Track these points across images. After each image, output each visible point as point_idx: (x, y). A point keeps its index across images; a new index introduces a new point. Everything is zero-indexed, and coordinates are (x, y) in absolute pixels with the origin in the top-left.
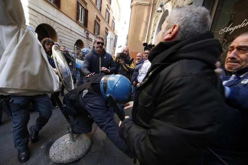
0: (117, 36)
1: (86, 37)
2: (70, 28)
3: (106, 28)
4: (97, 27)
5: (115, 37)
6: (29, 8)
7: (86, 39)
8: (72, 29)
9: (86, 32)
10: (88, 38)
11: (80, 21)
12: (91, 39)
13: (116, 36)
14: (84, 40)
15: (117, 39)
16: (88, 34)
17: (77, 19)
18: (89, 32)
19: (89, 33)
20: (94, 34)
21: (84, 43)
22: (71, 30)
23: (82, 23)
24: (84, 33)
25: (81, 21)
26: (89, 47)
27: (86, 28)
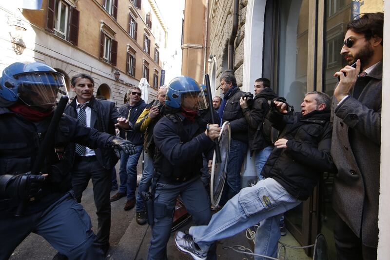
0: (164, 71)
1: (114, 79)
2: (90, 70)
3: (146, 62)
4: (131, 63)
5: (162, 73)
6: (36, 51)
7: (113, 82)
8: (93, 70)
9: (114, 72)
10: (117, 80)
11: (104, 57)
12: (121, 80)
13: (162, 71)
14: (111, 84)
15: (164, 76)
16: (117, 75)
17: (101, 55)
18: (119, 71)
19: (120, 73)
20: (127, 73)
21: (111, 88)
22: (91, 72)
23: (108, 59)
24: (111, 73)
25: (106, 57)
26: (120, 93)
27: (115, 67)
